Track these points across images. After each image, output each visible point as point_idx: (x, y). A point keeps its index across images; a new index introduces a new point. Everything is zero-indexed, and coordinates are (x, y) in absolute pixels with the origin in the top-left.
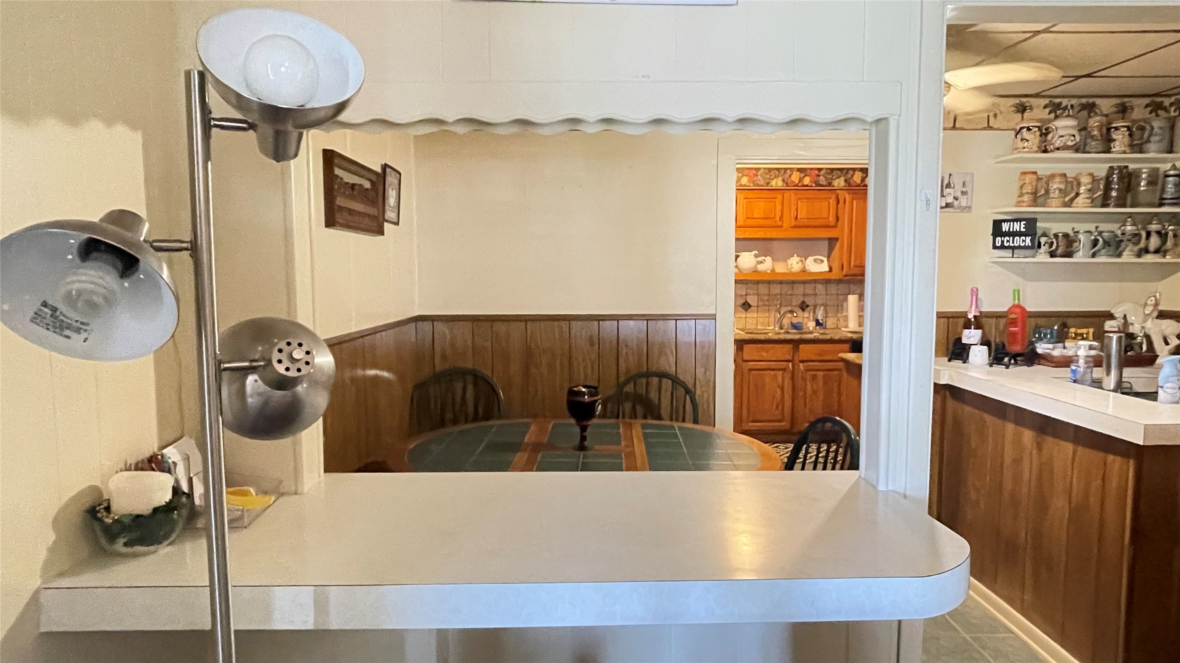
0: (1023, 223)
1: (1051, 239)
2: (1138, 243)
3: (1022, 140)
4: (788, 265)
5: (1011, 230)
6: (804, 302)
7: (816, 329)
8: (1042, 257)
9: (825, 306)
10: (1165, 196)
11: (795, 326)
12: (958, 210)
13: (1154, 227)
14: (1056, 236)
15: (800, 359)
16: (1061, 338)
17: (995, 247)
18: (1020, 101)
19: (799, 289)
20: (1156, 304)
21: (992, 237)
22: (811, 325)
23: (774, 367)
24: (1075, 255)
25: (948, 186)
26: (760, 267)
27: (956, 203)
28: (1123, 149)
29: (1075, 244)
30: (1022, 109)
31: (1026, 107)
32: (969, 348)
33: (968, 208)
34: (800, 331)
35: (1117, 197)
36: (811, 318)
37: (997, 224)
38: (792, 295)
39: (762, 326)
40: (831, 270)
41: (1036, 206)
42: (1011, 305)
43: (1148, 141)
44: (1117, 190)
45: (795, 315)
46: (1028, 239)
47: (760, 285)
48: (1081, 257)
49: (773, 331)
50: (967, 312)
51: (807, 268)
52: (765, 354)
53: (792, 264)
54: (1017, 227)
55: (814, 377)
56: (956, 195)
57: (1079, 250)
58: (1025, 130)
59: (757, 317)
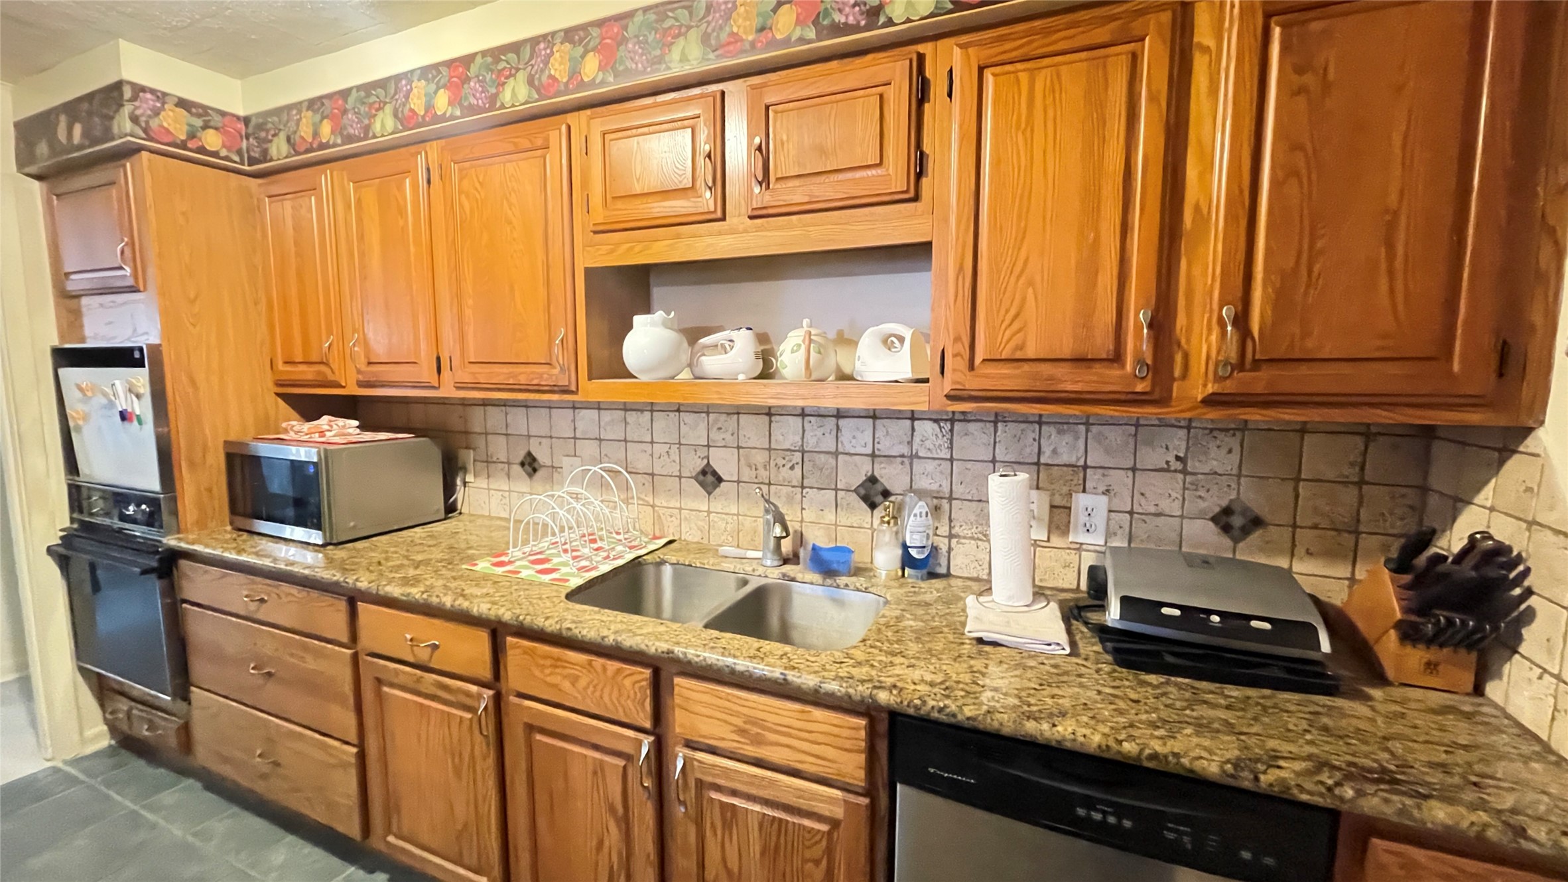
6: (873, 480)
9: (947, 499)
19: (860, 437)
22: (885, 561)
38: (833, 454)
59: (738, 515)
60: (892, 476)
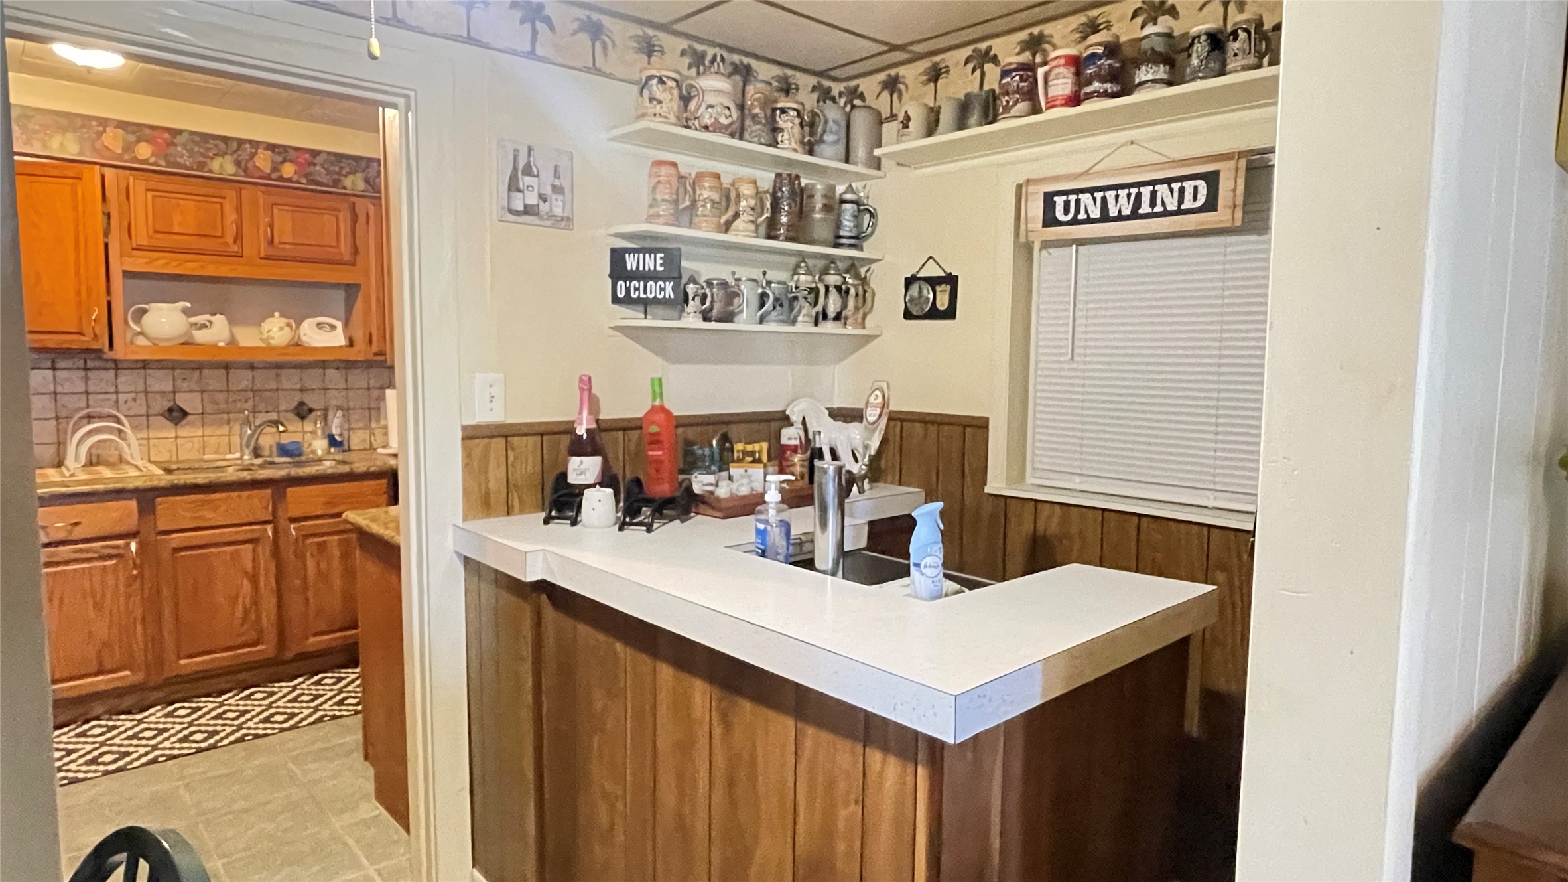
0: (659, 255)
1: (703, 288)
2: (816, 303)
3: (651, 99)
4: (261, 333)
5: (641, 268)
6: (302, 404)
7: (329, 453)
8: (691, 319)
9: (346, 410)
10: (842, 233)
11: (283, 450)
12: (548, 223)
13: (833, 279)
14: (709, 283)
15: (290, 515)
16: (723, 461)
17: (615, 300)
18: (644, 33)
19: (291, 380)
20: (885, 405)
21: (609, 281)
22: (320, 446)
23: (232, 539)
24: (736, 319)
25: (528, 171)
26: (200, 336)
27: (544, 208)
28: (794, 145)
29: (736, 301)
30: (649, 49)
31: (654, 46)
32: (581, 494)
33: (566, 221)
34: (297, 459)
35: (790, 226)
36: (319, 432)
37: (617, 256)
38: (277, 389)
39: (216, 452)
40: (351, 343)
41: (679, 226)
42: (648, 408)
43: (821, 141)
44: (789, 213)
45: (281, 428)
46: (669, 286)
47: (206, 372)
48: (746, 322)
49: (239, 462)
50: (573, 422)
51: (304, 339)
52: (209, 515)
53: (268, 332)
54: (653, 263)
55: (322, 547)
56: (542, 192)
57: (741, 311)
58: (655, 81)
59: (203, 436)
60: (311, 400)
